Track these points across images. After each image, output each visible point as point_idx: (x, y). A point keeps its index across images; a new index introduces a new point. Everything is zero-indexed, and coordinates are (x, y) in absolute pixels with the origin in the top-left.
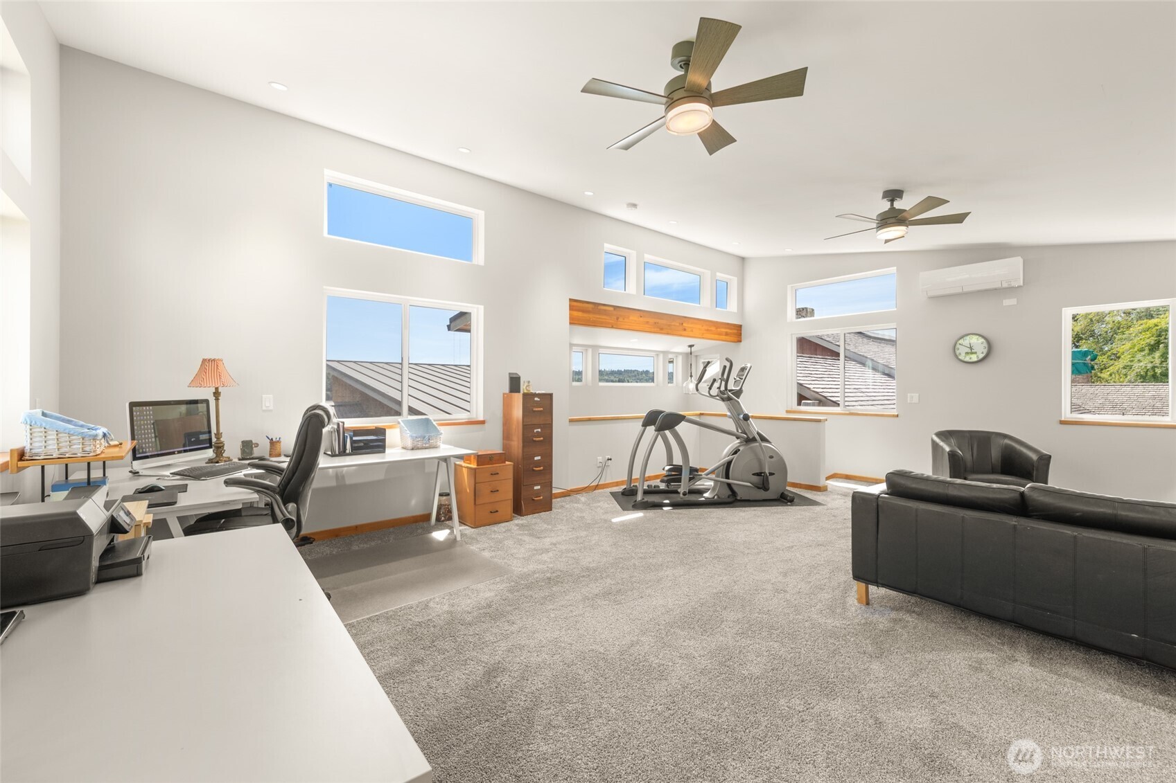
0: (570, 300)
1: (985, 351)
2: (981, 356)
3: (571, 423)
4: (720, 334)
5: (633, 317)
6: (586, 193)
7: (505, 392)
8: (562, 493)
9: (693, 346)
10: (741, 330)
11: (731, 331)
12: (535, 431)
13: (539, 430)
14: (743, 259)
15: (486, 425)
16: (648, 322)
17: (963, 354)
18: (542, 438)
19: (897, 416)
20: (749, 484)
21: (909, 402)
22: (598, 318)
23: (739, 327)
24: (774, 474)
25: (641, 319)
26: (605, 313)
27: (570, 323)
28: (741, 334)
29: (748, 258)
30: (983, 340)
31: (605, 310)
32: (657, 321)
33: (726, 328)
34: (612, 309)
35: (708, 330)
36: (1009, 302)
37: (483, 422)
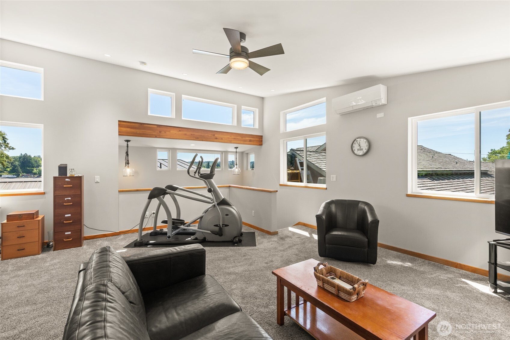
0: (119, 121)
1: (367, 148)
2: (365, 151)
3: (120, 193)
4: (245, 141)
5: (173, 132)
6: (105, 55)
7: (55, 176)
8: (112, 233)
9: (238, 148)
10: (262, 139)
11: (254, 139)
12: (66, 199)
13: (70, 198)
14: (263, 98)
15: (46, 195)
16: (185, 134)
17: (356, 150)
18: (72, 203)
19: (326, 189)
20: (209, 232)
21: (331, 180)
22: (145, 132)
23: (261, 137)
24: (228, 225)
25: (180, 132)
26: (150, 129)
27: (119, 135)
28: (262, 140)
29: (265, 98)
30: (365, 140)
31: (150, 127)
32: (193, 133)
33: (251, 138)
34: (155, 126)
35: (235, 139)
36: (380, 115)
37: (44, 193)
